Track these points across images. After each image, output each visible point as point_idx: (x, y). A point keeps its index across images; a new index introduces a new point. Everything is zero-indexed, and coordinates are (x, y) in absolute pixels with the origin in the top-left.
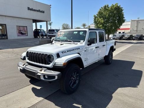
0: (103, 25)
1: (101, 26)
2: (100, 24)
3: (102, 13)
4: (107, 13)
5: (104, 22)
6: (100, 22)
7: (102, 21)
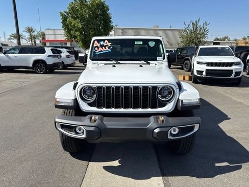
0: (81, 33)
1: (78, 33)
2: (76, 31)
3: (77, 11)
4: (87, 11)
5: (82, 28)
6: (74, 27)
7: (80, 26)
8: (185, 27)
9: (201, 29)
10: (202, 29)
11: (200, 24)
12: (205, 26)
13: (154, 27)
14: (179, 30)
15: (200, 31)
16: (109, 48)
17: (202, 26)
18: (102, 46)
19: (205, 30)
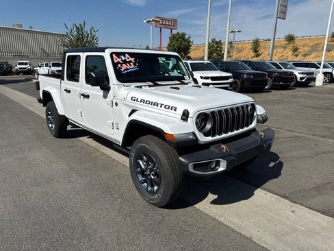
8: (68, 31)
9: (88, 35)
10: (90, 36)
11: (87, 29)
12: (93, 33)
13: (14, 26)
14: (58, 35)
15: (87, 39)
16: (135, 64)
17: (89, 32)
18: (125, 62)
19: (93, 38)
